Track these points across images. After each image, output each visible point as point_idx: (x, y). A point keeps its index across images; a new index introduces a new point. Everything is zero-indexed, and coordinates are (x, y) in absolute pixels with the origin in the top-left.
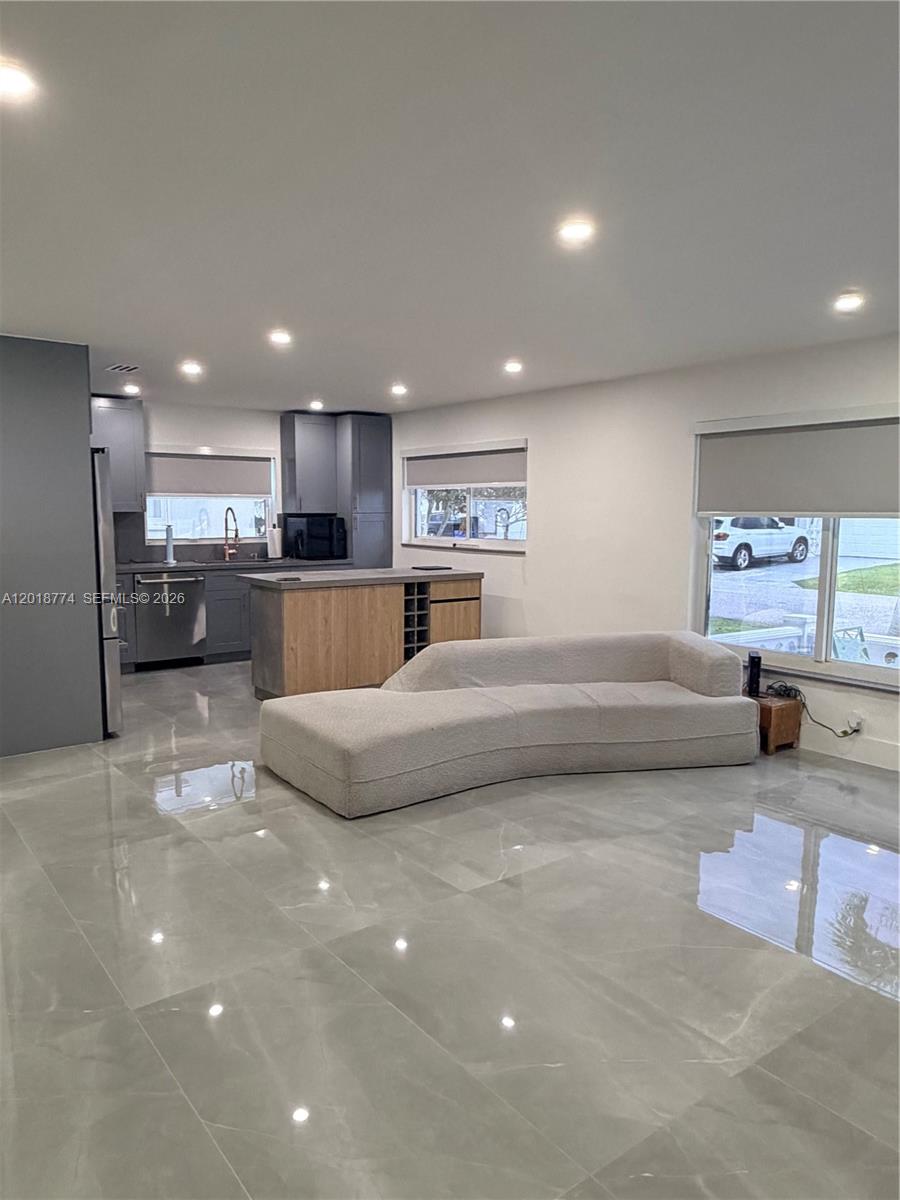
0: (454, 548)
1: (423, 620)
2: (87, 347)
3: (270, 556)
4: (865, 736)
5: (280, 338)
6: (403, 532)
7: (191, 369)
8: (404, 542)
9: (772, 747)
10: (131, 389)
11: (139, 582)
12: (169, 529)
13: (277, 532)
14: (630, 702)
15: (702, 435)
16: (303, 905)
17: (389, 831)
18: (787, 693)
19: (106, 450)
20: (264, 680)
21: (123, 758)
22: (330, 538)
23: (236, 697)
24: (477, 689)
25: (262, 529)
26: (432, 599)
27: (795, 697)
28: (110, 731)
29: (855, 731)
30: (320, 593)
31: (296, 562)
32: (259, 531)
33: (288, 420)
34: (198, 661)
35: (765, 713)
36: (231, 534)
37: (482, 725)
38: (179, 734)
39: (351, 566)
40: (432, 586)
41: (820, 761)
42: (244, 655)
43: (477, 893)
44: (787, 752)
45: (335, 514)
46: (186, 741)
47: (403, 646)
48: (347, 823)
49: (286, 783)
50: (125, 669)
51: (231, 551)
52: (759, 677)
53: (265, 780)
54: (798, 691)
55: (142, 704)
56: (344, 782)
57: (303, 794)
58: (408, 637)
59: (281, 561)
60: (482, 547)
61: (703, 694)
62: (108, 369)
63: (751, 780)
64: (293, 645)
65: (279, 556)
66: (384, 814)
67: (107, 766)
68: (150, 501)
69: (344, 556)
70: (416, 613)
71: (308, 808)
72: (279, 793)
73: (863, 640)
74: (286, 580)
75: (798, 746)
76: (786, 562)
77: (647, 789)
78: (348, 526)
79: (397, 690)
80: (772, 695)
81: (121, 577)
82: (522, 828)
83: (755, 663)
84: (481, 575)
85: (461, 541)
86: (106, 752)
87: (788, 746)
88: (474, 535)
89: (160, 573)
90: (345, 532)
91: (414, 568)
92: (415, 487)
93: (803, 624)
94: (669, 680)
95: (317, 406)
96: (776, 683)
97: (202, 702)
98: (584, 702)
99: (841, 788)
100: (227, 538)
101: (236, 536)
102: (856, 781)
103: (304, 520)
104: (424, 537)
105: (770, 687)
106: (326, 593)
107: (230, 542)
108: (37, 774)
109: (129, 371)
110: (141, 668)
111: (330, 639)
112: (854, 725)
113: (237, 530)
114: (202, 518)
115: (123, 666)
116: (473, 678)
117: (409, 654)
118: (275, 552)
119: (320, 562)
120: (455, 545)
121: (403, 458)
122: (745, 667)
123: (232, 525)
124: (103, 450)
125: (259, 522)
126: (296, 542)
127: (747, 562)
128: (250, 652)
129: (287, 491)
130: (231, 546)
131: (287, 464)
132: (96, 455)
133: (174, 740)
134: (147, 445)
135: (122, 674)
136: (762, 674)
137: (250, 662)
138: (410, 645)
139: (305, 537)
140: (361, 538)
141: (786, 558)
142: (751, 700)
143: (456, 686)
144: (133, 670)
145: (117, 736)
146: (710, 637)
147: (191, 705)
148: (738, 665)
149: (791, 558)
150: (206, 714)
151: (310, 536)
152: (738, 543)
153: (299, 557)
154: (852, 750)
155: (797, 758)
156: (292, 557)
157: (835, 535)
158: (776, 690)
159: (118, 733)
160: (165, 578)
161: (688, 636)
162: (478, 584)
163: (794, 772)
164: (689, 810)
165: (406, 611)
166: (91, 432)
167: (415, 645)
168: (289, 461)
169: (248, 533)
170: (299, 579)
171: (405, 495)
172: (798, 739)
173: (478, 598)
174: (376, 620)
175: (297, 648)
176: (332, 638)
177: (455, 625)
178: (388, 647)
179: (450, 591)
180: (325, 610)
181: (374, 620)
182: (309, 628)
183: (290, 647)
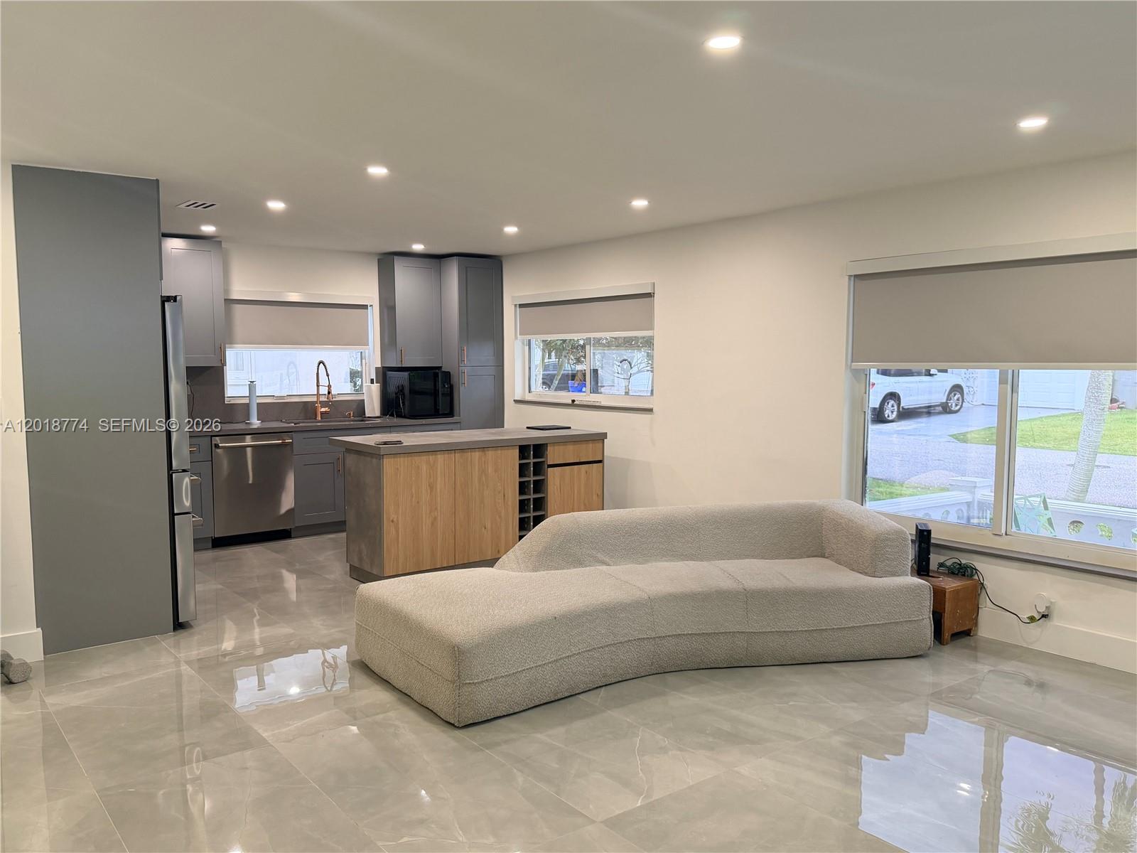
0: (573, 404)
1: (539, 486)
2: (157, 181)
3: (367, 415)
4: (1056, 622)
5: (378, 171)
6: (515, 386)
7: (276, 205)
8: (516, 399)
9: (947, 635)
10: (208, 229)
11: (217, 446)
12: (252, 385)
13: (376, 388)
14: (779, 583)
15: (856, 276)
16: (405, 839)
17: (506, 742)
18: (963, 571)
19: (178, 298)
20: (361, 559)
21: (194, 654)
22: (435, 393)
23: (327, 576)
24: (604, 568)
25: (359, 383)
26: (550, 462)
27: (972, 575)
28: (181, 620)
29: (1044, 616)
30: (424, 458)
31: (396, 421)
32: (355, 385)
33: (386, 262)
34: (284, 535)
35: (939, 595)
36: (324, 390)
37: (610, 612)
38: (261, 625)
39: (459, 426)
40: (550, 448)
41: (1003, 651)
42: (338, 526)
43: (614, 823)
44: (965, 641)
45: (440, 368)
46: (271, 631)
47: (517, 516)
48: (458, 733)
49: (385, 682)
50: (199, 544)
51: (323, 410)
52: (929, 553)
53: (362, 679)
54: (974, 570)
55: (220, 586)
56: (453, 682)
57: (405, 696)
58: (523, 506)
59: (379, 421)
60: (604, 403)
61: (866, 574)
62: (183, 206)
63: (922, 675)
64: (393, 516)
65: (378, 413)
66: (500, 721)
67: (177, 663)
68: (231, 355)
69: (451, 414)
70: (532, 478)
71: (411, 715)
72: (379, 695)
73: (1046, 508)
74: (385, 443)
75: (976, 635)
76: (940, 413)
77: (805, 685)
78: (454, 380)
79: (513, 570)
80: (943, 574)
81: (195, 440)
82: (659, 737)
83: (923, 537)
84: (604, 436)
85: (580, 397)
86: (177, 645)
87: (965, 633)
88: (595, 390)
89: (241, 435)
90: (451, 387)
91: (528, 428)
92: (529, 337)
93: (972, 488)
94: (823, 556)
95: (418, 247)
96: (949, 559)
97: (290, 580)
98: (726, 584)
99: (1029, 683)
100: (318, 395)
101: (329, 393)
102: (1048, 675)
103: (406, 374)
104: (539, 391)
105: (941, 565)
106: (431, 458)
107: (323, 399)
108: (96, 673)
109: (205, 208)
110: (219, 543)
111: (436, 509)
112: (1042, 610)
113: (329, 386)
114: (290, 371)
115: (196, 541)
116: (599, 555)
117: (524, 526)
118: (373, 409)
119: (424, 421)
120: (573, 401)
121: (516, 305)
122: (912, 541)
123: (323, 381)
124: (175, 299)
125: (354, 375)
126: (397, 398)
127: (895, 413)
128: (344, 523)
129: (386, 340)
130: (324, 404)
131: (386, 311)
132: (167, 305)
133: (257, 630)
134: (227, 291)
135: (195, 550)
136: (932, 549)
137: (344, 534)
138: (527, 515)
139: (407, 391)
140: (468, 394)
141: (940, 409)
142: (920, 580)
143: (579, 563)
144: (210, 545)
145: (191, 626)
146: (869, 505)
147: (276, 585)
148: (905, 539)
149: (946, 409)
150: (293, 596)
151: (412, 392)
152: (885, 393)
153: (400, 416)
154: (1039, 638)
155: (975, 649)
156: (392, 415)
157: (1014, 389)
158: (949, 568)
159: (192, 624)
160: (249, 441)
161: (844, 506)
162: (601, 444)
163: (972, 666)
164: (854, 713)
165: (521, 476)
166: (161, 279)
167: (532, 514)
168: (388, 307)
169: (342, 388)
170: (400, 442)
171: (518, 344)
172: (976, 624)
173: (600, 462)
174: (487, 487)
175: (398, 521)
176: (439, 508)
177: (576, 492)
178: (500, 517)
179: (570, 454)
180: (430, 477)
181: (485, 488)
182: (412, 497)
183: (391, 519)
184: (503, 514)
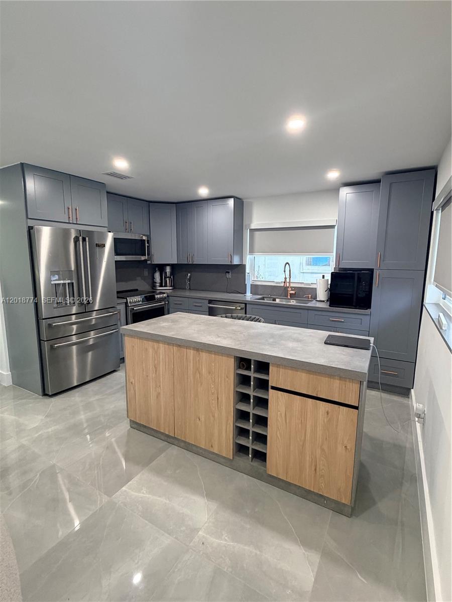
1: (261, 403)
26: (273, 384)
45: (371, 270)
47: (233, 422)
58: (240, 415)
64: (132, 379)
70: (253, 393)
111: (160, 386)
121: (436, 210)
165: (239, 386)
173: (356, 408)
174: (201, 385)
175: (135, 383)
176: (162, 386)
177: (309, 431)
178: (214, 416)
179: (301, 382)
180: (155, 360)
181: (199, 385)
182: (143, 371)
183: (131, 381)
184: (216, 415)
